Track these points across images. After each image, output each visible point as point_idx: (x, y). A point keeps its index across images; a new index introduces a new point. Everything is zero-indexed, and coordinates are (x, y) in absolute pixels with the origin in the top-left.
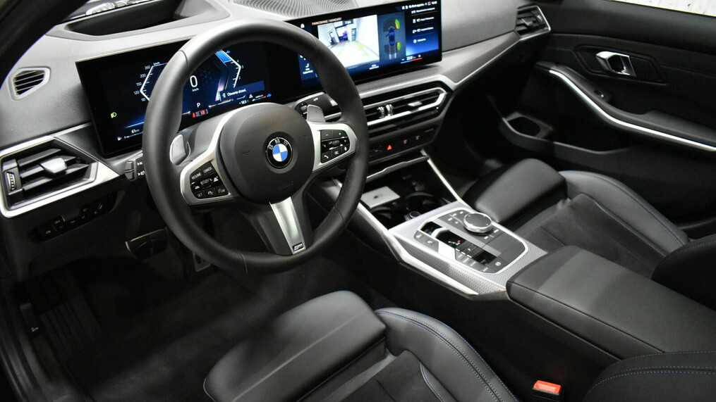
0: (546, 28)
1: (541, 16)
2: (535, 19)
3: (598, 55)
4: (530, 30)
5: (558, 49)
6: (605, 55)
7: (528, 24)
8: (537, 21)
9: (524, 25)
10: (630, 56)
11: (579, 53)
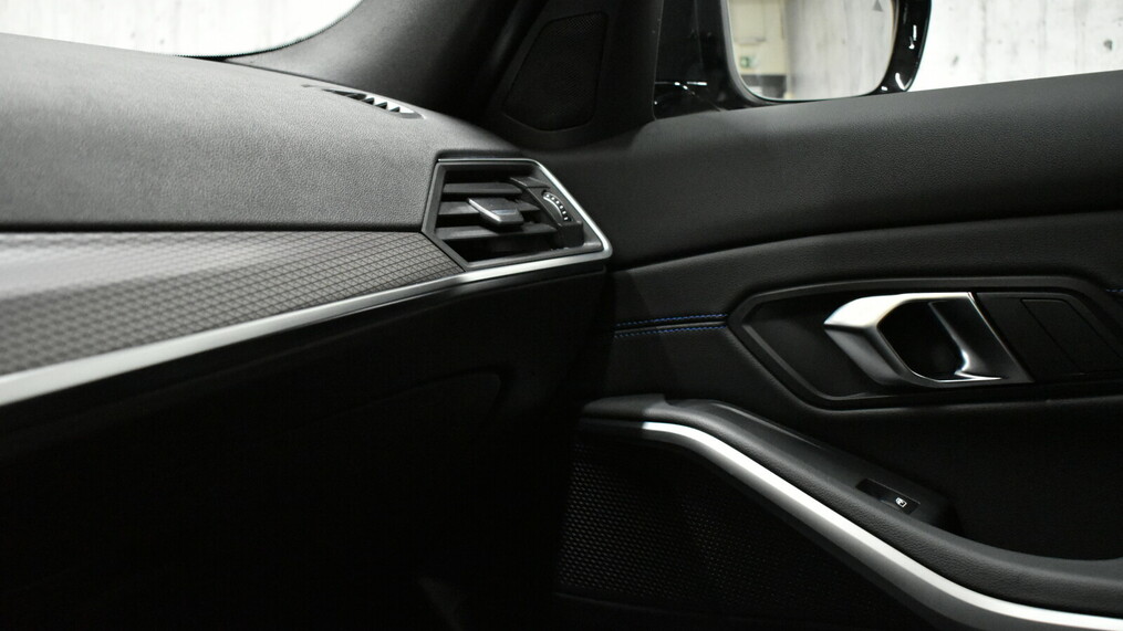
0: (588, 245)
1: (560, 197)
2: (528, 207)
3: (831, 320)
4: (509, 242)
5: (664, 330)
6: (866, 311)
7: (495, 216)
8: (539, 214)
9: (477, 220)
10: (974, 291)
11: (749, 329)
